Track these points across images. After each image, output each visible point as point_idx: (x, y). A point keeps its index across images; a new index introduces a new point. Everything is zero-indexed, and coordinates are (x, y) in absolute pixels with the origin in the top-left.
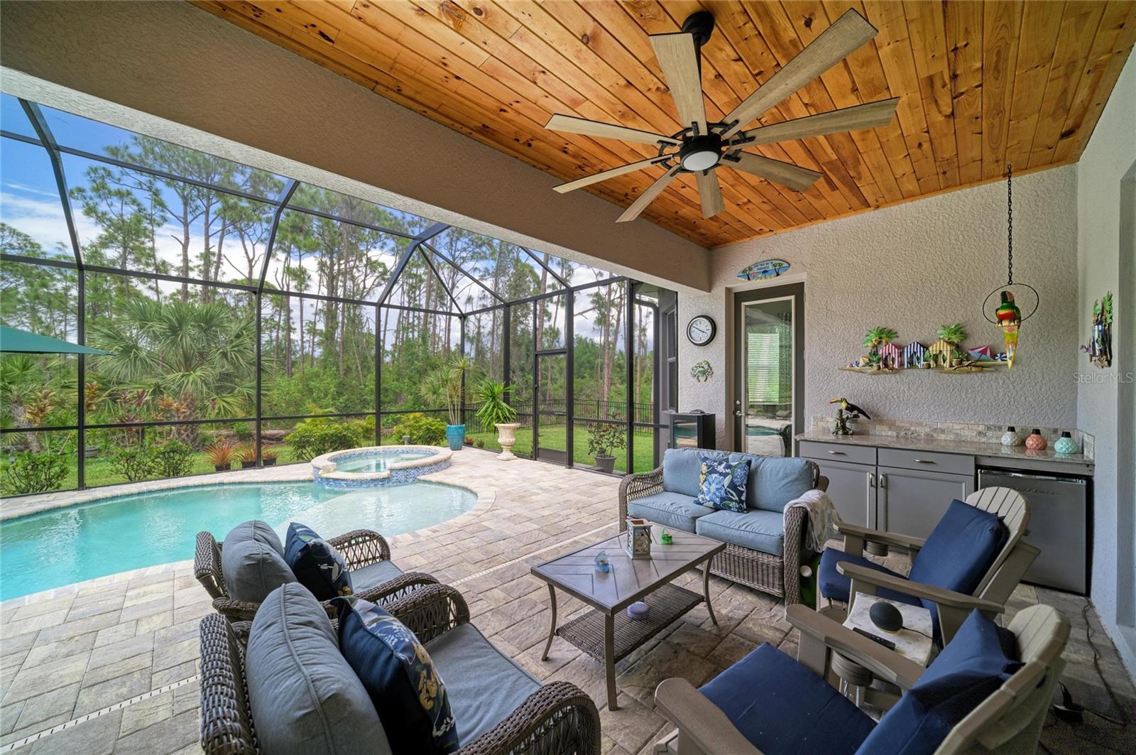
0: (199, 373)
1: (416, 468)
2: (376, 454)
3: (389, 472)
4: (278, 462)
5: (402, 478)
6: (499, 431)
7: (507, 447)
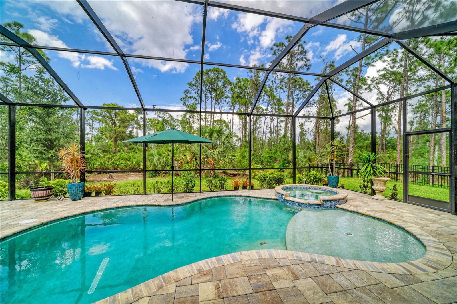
0: (217, 150)
1: (335, 200)
2: (296, 188)
3: (322, 201)
4: (254, 188)
5: (329, 206)
6: (374, 182)
7: (381, 192)
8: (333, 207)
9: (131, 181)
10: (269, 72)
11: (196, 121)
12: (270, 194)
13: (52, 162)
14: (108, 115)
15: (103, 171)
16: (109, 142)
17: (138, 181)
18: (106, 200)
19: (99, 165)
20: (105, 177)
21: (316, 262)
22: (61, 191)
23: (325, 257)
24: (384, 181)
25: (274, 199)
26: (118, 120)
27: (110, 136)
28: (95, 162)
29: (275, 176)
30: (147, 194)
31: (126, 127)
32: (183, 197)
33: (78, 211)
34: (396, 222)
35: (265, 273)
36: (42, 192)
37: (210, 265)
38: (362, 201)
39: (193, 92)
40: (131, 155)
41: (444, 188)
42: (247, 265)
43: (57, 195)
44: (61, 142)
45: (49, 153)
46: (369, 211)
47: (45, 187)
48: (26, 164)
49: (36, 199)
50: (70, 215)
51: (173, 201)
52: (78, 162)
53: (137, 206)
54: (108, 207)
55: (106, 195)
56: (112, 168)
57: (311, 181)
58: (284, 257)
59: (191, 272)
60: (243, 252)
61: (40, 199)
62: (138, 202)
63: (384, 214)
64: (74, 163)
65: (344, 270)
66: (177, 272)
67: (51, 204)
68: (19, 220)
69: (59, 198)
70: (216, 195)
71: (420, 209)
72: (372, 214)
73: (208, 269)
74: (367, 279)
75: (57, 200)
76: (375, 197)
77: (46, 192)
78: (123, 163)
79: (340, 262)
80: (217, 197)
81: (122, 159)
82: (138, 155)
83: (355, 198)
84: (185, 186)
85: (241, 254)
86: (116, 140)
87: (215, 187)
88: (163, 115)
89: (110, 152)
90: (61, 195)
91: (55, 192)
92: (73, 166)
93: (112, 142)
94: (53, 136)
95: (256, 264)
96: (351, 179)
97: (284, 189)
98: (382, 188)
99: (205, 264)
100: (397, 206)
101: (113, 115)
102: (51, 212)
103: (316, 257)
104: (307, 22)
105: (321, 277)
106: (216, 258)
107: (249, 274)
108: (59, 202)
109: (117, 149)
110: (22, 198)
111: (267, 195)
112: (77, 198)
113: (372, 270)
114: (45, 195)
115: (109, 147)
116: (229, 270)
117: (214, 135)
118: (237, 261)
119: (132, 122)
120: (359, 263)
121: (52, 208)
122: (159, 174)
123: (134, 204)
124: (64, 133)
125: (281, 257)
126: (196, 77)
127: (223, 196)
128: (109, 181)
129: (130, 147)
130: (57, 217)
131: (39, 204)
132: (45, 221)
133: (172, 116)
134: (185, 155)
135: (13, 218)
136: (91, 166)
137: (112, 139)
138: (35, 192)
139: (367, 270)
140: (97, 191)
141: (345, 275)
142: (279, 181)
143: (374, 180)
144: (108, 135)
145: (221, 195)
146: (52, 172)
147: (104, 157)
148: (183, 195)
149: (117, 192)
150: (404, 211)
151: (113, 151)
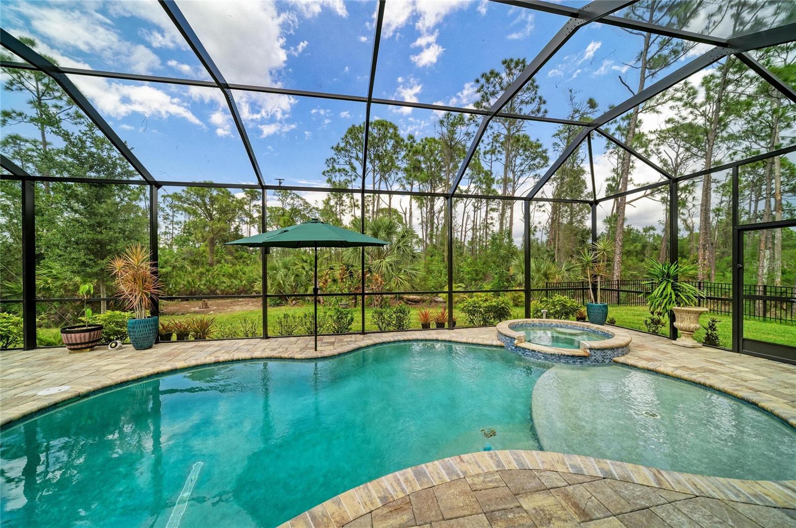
0: (387, 260)
1: (612, 349)
2: (533, 325)
3: (588, 351)
4: (457, 325)
5: (600, 359)
6: (677, 315)
7: (690, 332)
8: (607, 361)
9: (241, 313)
10: (489, 117)
11: (347, 211)
12: (486, 336)
13: (103, 281)
14: (199, 200)
15: (191, 295)
16: (201, 246)
17: (252, 312)
18: (195, 349)
19: (185, 286)
20: (195, 306)
21: (614, 479)
22: (116, 333)
23: (629, 467)
24: (696, 312)
25: (496, 346)
26: (215, 209)
27: (203, 237)
28: (179, 280)
29: (494, 304)
30: (269, 338)
31: (229, 221)
32: (333, 343)
33: (146, 369)
34: (737, 390)
35: (518, 504)
36: (82, 334)
37: (404, 486)
38: (657, 350)
39: (342, 161)
40: (238, 268)
41: (787, 324)
42: (478, 487)
43: (111, 341)
44: (120, 245)
45: (98, 264)
46: (677, 368)
47: (89, 326)
48: (58, 283)
49: (72, 347)
50: (130, 377)
51: (316, 350)
52: (145, 281)
53: (252, 359)
54: (199, 362)
55: (196, 339)
56: (206, 291)
57: (556, 312)
58: (548, 467)
59: (368, 503)
60: (465, 457)
61: (79, 346)
62: (253, 352)
63: (707, 375)
64: (140, 282)
65: (677, 498)
66: (339, 503)
67: (98, 356)
68: (37, 387)
69: (114, 345)
70: (392, 339)
71: (771, 365)
72: (685, 374)
73: (401, 495)
74: (733, 521)
75: (110, 348)
76: (679, 341)
77: (90, 335)
78: (225, 283)
79: (662, 478)
80: (394, 342)
81: (224, 276)
82: (250, 268)
83: (641, 343)
84: (334, 322)
85: (462, 460)
86: (212, 243)
87: (389, 324)
88: (292, 201)
89: (202, 264)
90: (117, 339)
91: (107, 333)
92: (137, 289)
93: (206, 246)
94: (105, 236)
95: (495, 484)
96: (618, 308)
97: (513, 327)
98: (693, 326)
99: (395, 484)
100: (724, 359)
101: (207, 200)
102: (98, 373)
103: (609, 465)
104: (575, 15)
105: (636, 515)
106: (413, 471)
107: (487, 509)
108: (113, 351)
109: (215, 258)
110: (49, 345)
111: (484, 338)
112: (146, 344)
113: (734, 498)
114: (87, 341)
115: (201, 255)
116: (445, 497)
117: (380, 233)
118: (456, 478)
119: (241, 212)
120: (702, 480)
121: (99, 364)
122: (287, 300)
123: (247, 355)
124: (125, 231)
125: (541, 467)
126: (346, 136)
127: (405, 341)
128: (203, 312)
129: (237, 254)
130: (107, 382)
131: (78, 355)
132: (84, 389)
133: (307, 203)
134: (331, 269)
135: (26, 383)
136: (171, 286)
137: (206, 242)
138: (69, 335)
139: (724, 498)
140: (181, 332)
141: (683, 511)
142: (501, 314)
143: (678, 311)
144: (200, 235)
145: (401, 338)
146: (103, 299)
147: (193, 272)
148: (332, 339)
149: (215, 333)
150: (742, 369)
151: (209, 261)
